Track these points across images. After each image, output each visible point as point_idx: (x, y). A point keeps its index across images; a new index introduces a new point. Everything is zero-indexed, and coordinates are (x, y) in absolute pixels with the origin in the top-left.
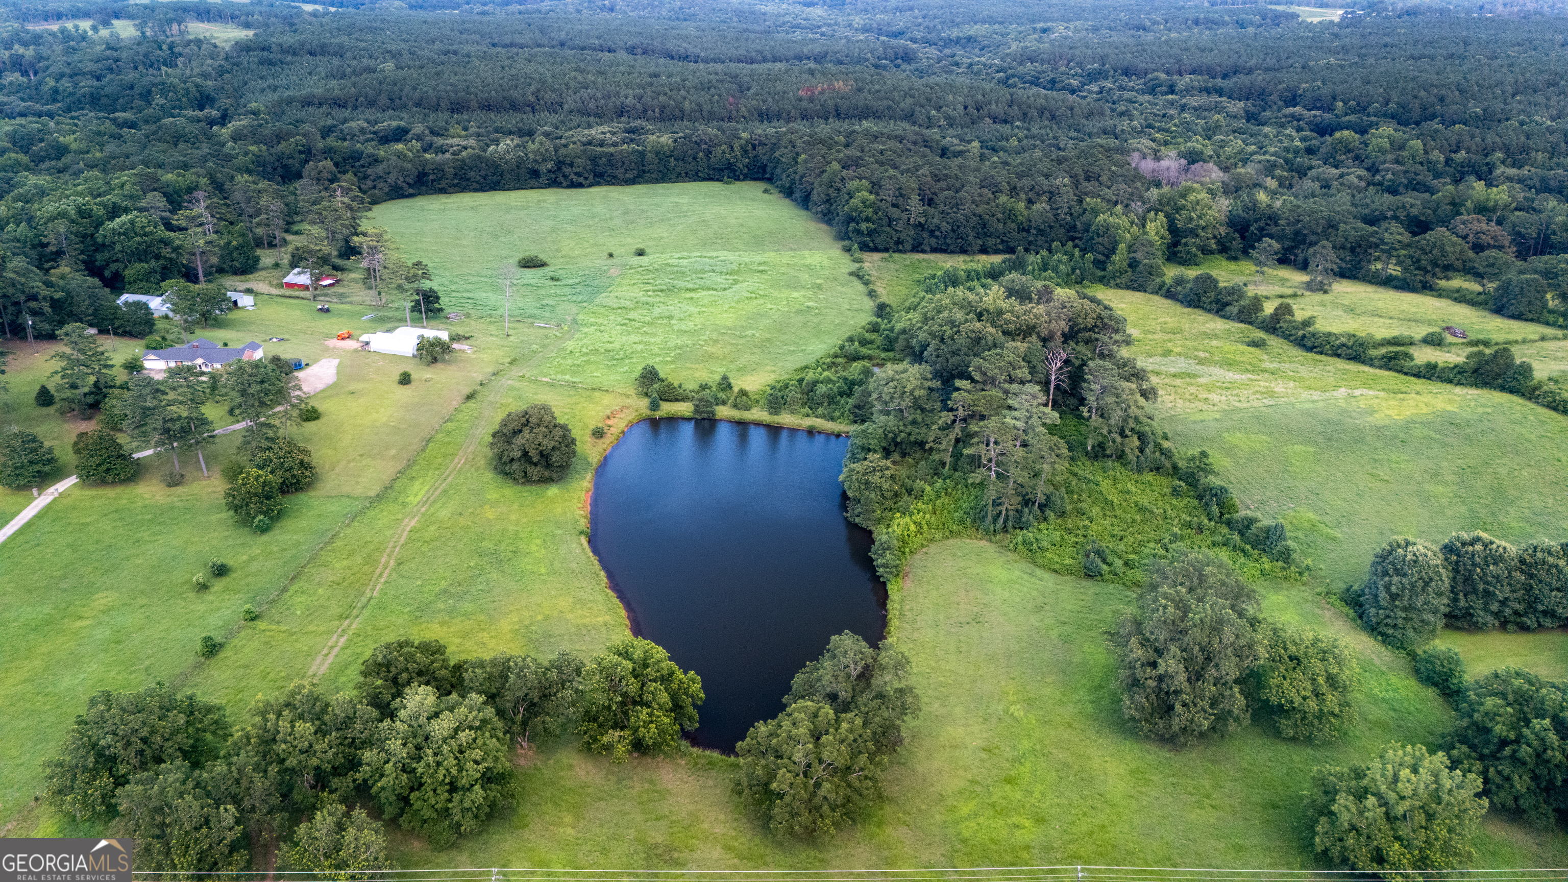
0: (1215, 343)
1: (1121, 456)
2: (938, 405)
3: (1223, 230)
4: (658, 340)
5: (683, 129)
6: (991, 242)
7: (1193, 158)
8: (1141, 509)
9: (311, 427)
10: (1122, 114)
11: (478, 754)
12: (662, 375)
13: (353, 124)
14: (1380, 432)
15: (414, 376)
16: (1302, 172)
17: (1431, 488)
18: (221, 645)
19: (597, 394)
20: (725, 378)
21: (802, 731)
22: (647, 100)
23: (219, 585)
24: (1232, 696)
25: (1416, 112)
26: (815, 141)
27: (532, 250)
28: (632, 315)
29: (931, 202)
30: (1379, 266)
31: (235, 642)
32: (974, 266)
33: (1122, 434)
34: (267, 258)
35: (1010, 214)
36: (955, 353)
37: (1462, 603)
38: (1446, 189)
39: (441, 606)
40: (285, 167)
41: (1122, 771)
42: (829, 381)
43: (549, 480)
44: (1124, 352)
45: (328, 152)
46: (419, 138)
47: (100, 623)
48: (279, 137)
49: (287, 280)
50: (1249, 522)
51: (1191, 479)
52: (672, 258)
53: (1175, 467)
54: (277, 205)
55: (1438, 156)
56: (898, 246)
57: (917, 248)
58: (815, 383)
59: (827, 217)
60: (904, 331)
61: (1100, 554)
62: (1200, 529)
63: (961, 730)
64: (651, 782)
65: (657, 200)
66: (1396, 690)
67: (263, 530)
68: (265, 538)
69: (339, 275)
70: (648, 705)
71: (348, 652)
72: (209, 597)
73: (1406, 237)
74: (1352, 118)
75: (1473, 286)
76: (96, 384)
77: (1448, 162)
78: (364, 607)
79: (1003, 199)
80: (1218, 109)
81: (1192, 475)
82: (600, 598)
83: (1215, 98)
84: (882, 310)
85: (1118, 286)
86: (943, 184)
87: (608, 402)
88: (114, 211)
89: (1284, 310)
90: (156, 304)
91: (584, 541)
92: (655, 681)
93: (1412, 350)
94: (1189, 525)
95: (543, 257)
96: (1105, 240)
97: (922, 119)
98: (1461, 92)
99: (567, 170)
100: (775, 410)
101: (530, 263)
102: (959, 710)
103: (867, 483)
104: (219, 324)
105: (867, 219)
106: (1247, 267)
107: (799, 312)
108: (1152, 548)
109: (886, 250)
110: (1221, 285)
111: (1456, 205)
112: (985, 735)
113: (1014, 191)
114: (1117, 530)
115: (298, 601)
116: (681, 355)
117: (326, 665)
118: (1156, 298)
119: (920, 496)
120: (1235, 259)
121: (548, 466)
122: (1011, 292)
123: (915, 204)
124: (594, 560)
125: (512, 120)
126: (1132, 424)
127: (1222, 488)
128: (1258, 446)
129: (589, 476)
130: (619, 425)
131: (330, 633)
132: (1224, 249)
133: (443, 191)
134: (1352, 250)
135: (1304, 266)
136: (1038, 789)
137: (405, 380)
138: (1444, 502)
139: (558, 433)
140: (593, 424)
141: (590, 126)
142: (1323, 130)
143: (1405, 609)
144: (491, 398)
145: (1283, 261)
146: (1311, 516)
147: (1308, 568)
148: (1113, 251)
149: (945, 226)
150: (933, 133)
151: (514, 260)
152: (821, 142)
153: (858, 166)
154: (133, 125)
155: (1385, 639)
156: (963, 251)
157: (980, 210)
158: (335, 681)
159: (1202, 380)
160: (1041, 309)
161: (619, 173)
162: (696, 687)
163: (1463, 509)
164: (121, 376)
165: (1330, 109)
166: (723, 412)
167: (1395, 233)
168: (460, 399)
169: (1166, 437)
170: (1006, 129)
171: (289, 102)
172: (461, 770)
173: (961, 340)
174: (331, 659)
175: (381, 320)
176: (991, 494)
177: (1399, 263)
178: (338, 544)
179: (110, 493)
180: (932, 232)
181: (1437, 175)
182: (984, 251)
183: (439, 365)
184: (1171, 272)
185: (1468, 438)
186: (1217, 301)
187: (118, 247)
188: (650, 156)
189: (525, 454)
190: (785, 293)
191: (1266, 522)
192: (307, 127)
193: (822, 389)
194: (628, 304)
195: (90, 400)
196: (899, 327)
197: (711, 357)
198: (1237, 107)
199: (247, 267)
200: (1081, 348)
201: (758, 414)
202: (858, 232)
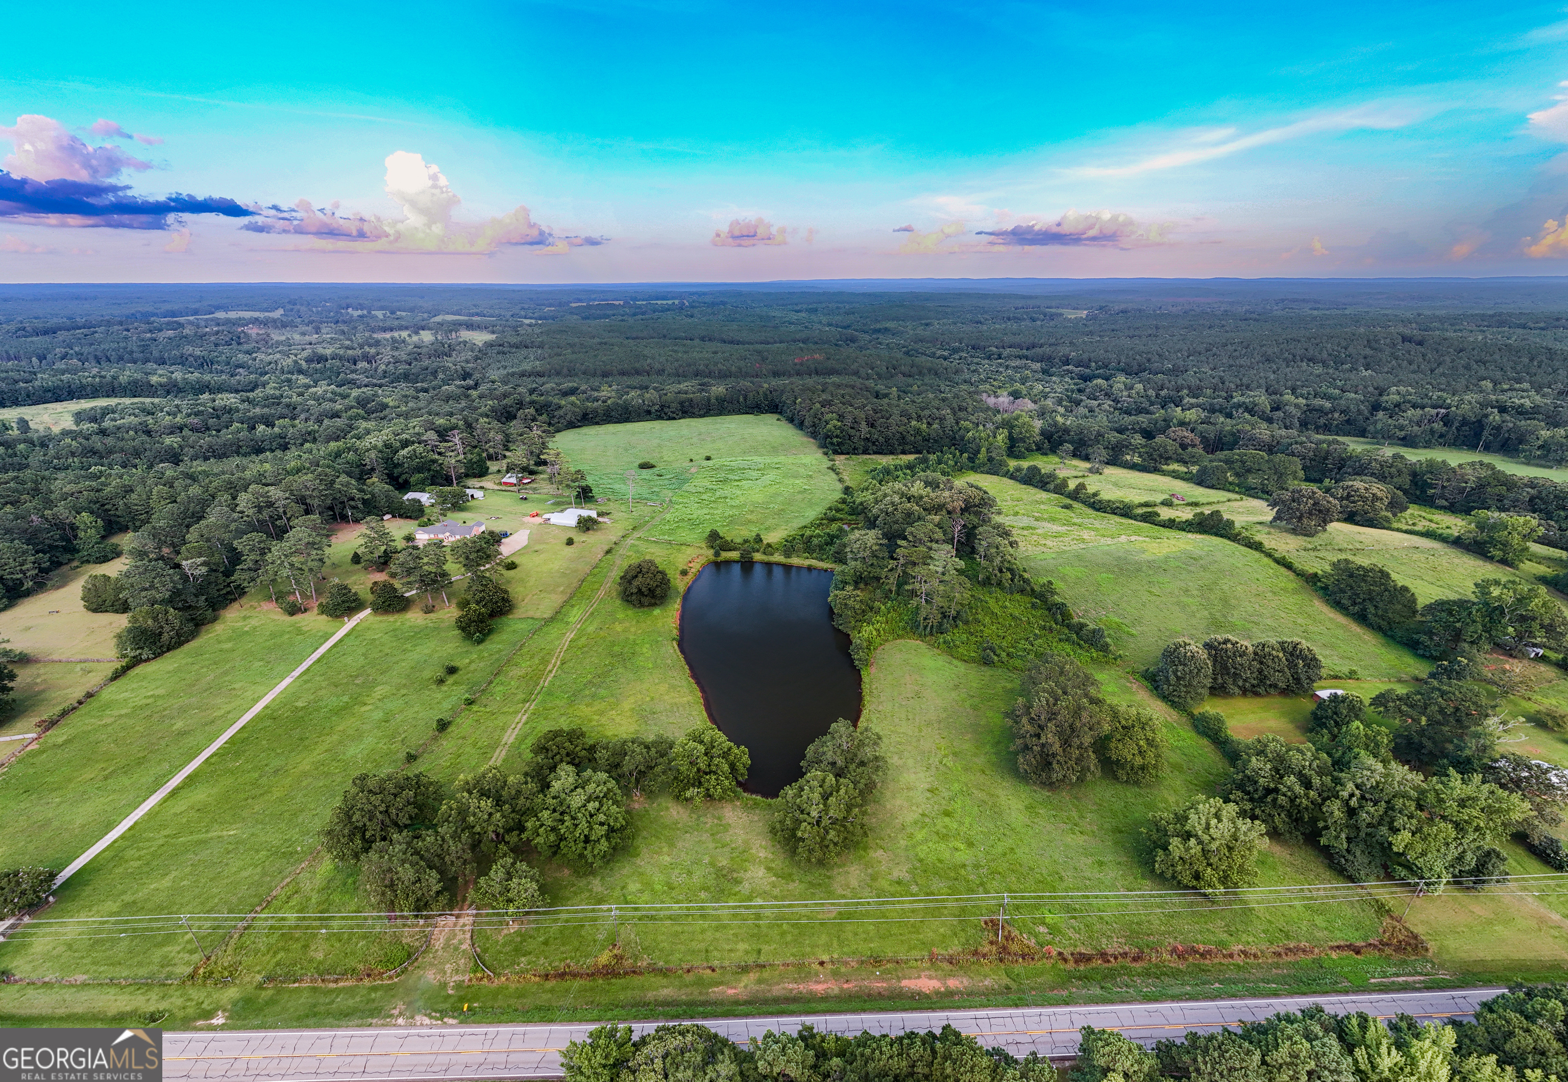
0: (1042, 507)
1: (999, 584)
2: (886, 554)
3: (1038, 438)
4: (719, 512)
5: (731, 382)
6: (907, 447)
7: (1016, 395)
8: (1014, 618)
9: (512, 573)
10: (974, 371)
11: (602, 817)
12: (721, 534)
13: (548, 386)
14: (1150, 564)
15: (575, 539)
16: (1078, 403)
17: (1185, 599)
18: (449, 723)
19: (684, 547)
20: (758, 535)
21: (816, 796)
22: (712, 367)
23: (451, 680)
24: (1088, 756)
25: (1135, 367)
26: (805, 389)
27: (647, 458)
28: (704, 497)
29: (872, 426)
30: (1128, 457)
31: (458, 720)
32: (898, 462)
33: (1001, 571)
34: (493, 466)
35: (918, 431)
36: (896, 522)
37: (1220, 681)
38: (1160, 414)
39: (587, 692)
40: (508, 412)
41: (1020, 807)
42: (819, 536)
43: (654, 605)
44: (998, 519)
45: (532, 403)
46: (584, 392)
47: (377, 707)
48: (505, 395)
49: (504, 480)
50: (1082, 626)
51: (1041, 596)
52: (726, 461)
53: (1032, 590)
54: (499, 437)
55: (1151, 393)
56: (854, 451)
57: (865, 452)
58: (811, 537)
59: (814, 435)
60: (861, 504)
61: (992, 649)
62: (1051, 630)
63: (913, 777)
64: (719, 818)
65: (718, 426)
66: (1184, 740)
67: (480, 642)
68: (481, 647)
69: (533, 477)
70: (715, 773)
71: (528, 726)
72: (444, 688)
73: (1143, 441)
74: (1101, 371)
75: (1182, 469)
76: (385, 551)
77: (1157, 396)
78: (539, 693)
79: (914, 423)
80: (1026, 367)
81: (1043, 596)
82: (685, 684)
83: (1024, 361)
84: (847, 490)
85: (982, 472)
86: (879, 415)
87: (690, 552)
88: (406, 444)
89: (1082, 487)
90: (425, 498)
91: (675, 644)
92: (719, 756)
93: (1157, 509)
94: (1044, 628)
95: (652, 462)
96: (973, 446)
97: (863, 374)
98: (1160, 355)
99: (666, 410)
100: (788, 555)
101: (645, 466)
102: (910, 762)
103: (846, 604)
104: (462, 509)
105: (837, 436)
106: (1054, 459)
107: (799, 492)
108: (1023, 644)
109: (848, 453)
110: (1043, 471)
111: (1167, 422)
112: (929, 780)
113: (919, 418)
114: (1001, 633)
115: (498, 690)
116: (732, 521)
117: (514, 736)
118: (1005, 479)
119: (878, 612)
120: (1046, 454)
121: (654, 597)
122: (927, 484)
123: (863, 426)
124: (681, 657)
125: (636, 380)
126: (1007, 565)
127: (1063, 604)
128: (1080, 575)
129: (679, 601)
130: (696, 567)
131: (517, 712)
132: (1040, 449)
133: (597, 423)
134: (1113, 449)
135: (1087, 458)
136: (967, 820)
137: (570, 542)
138: (1194, 608)
139: (659, 576)
140: (681, 567)
141: (679, 383)
142: (1086, 379)
143: (1185, 686)
144: (621, 552)
145: (1075, 455)
146: (1117, 620)
147: (1120, 656)
148: (978, 452)
149: (881, 439)
150: (870, 383)
151: (636, 464)
152: (809, 389)
153: (830, 405)
154: (426, 391)
155: (1174, 705)
156: (892, 453)
157: (901, 429)
158: (519, 748)
159: (1039, 531)
160: (947, 494)
161: (696, 411)
162: (746, 759)
163: (1206, 613)
164: (400, 544)
165: (1088, 367)
166: (758, 557)
167: (1138, 440)
168: (602, 554)
169: (1025, 571)
170: (910, 380)
171: (513, 374)
172: (591, 829)
173: (899, 515)
174: (517, 730)
175: (558, 504)
176: (923, 613)
177: (1140, 456)
178: (525, 650)
179: (391, 618)
180: (874, 443)
181: (1152, 404)
182: (904, 452)
183: (591, 532)
184: (1012, 464)
185: (1202, 566)
186: (1041, 481)
187: (406, 465)
188: (713, 401)
189: (640, 590)
190: (791, 481)
191: (1092, 626)
192: (520, 389)
193: (815, 541)
194: (701, 490)
195: (382, 560)
196: (858, 501)
197: (750, 521)
198: (1037, 366)
199: (482, 473)
200: (972, 517)
201: (778, 558)
202: (832, 444)
